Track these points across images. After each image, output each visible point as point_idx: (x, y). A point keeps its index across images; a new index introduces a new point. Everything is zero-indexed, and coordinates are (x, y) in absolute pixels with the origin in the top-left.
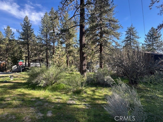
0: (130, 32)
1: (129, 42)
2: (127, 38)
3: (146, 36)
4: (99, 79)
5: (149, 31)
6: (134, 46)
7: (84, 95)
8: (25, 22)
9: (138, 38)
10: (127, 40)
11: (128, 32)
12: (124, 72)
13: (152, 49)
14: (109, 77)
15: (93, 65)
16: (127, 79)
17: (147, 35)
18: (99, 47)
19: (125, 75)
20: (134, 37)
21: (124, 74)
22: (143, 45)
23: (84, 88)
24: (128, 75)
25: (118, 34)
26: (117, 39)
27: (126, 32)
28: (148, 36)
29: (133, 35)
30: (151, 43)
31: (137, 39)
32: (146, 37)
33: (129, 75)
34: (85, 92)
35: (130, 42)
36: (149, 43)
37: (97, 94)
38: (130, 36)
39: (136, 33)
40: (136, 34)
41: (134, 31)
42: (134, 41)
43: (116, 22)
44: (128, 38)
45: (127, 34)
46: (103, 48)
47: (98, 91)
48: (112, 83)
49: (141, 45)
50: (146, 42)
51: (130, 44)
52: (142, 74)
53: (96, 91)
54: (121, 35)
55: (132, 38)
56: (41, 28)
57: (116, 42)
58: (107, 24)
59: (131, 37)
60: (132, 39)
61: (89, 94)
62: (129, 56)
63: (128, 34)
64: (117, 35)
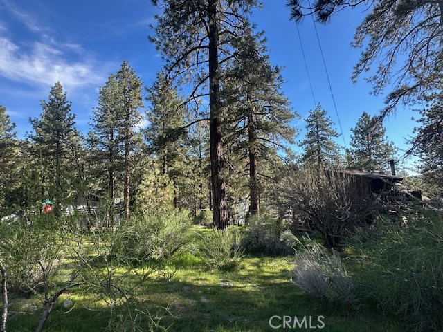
0: (317, 122)
1: (315, 144)
2: (310, 135)
3: (354, 131)
4: (261, 239)
5: (357, 122)
6: (327, 155)
7: (243, 273)
8: (53, 97)
9: (335, 136)
10: (310, 140)
11: (312, 121)
12: (311, 222)
13: (367, 163)
14: (288, 233)
15: (233, 205)
16: (320, 238)
17: (354, 129)
18: (247, 160)
19: (313, 229)
20: (326, 133)
21: (311, 226)
22: (347, 151)
23: (239, 259)
24: (321, 229)
25: (292, 132)
26: (288, 142)
27: (307, 120)
28: (357, 131)
29: (323, 130)
30: (365, 148)
31: (333, 139)
32: (353, 135)
33: (323, 228)
34: (243, 268)
35: (319, 146)
36: (361, 149)
37: (266, 269)
38: (317, 132)
39: (330, 124)
40: (330, 126)
41: (325, 119)
42: (328, 143)
43: (283, 103)
44: (312, 136)
45: (310, 125)
46: (256, 163)
47: (265, 264)
48: (294, 244)
49: (343, 152)
50: (354, 146)
51: (319, 150)
52: (349, 224)
53: (261, 264)
54: (296, 134)
55: (321, 136)
56: (98, 113)
57: (287, 148)
58: (264, 108)
59: (319, 133)
60: (322, 139)
61: (250, 270)
62: (319, 186)
63: (312, 125)
64: (288, 134)
